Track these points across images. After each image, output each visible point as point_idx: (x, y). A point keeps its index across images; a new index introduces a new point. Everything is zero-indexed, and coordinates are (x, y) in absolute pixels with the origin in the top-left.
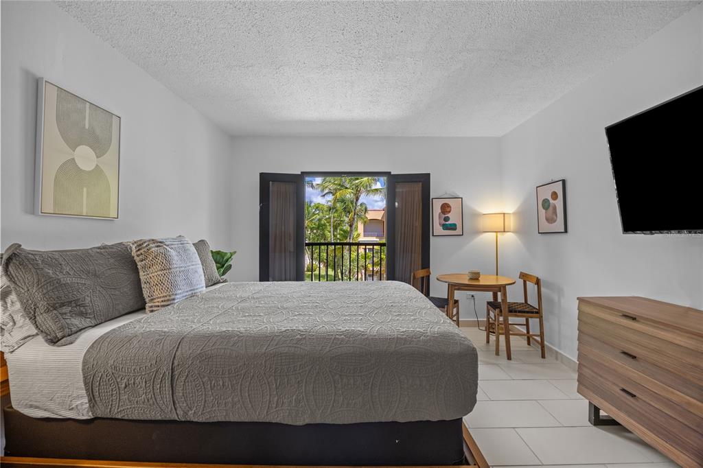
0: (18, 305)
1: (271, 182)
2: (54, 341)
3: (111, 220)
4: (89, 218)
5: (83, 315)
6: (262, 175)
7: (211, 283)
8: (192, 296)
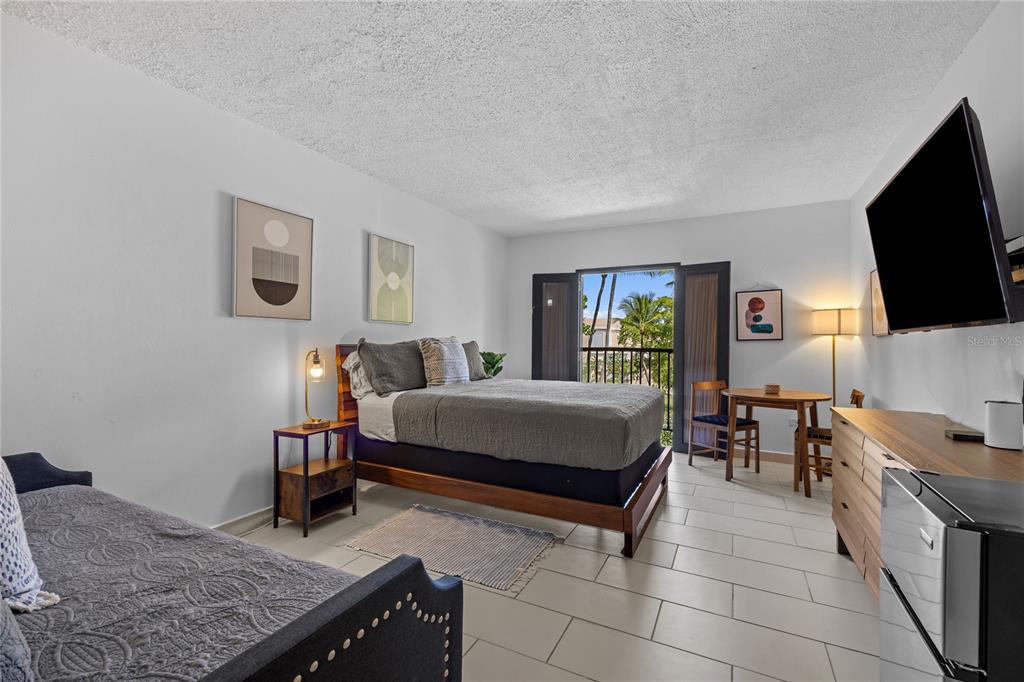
0: (363, 373)
1: (544, 284)
2: (380, 394)
3: (407, 324)
4: (396, 323)
5: (392, 382)
6: (536, 277)
7: (476, 377)
8: (458, 382)
